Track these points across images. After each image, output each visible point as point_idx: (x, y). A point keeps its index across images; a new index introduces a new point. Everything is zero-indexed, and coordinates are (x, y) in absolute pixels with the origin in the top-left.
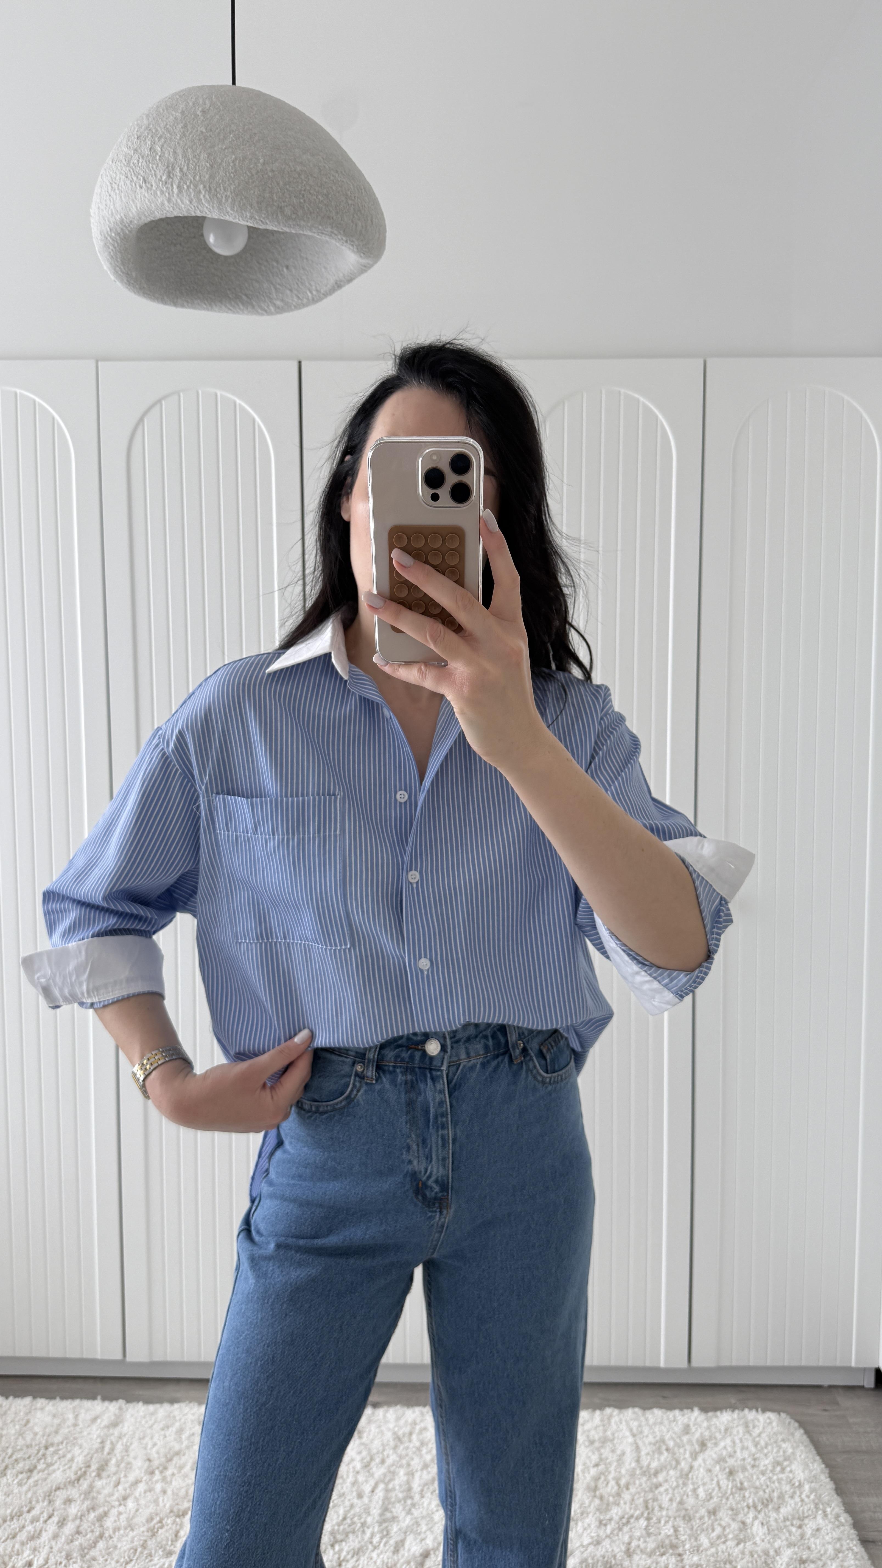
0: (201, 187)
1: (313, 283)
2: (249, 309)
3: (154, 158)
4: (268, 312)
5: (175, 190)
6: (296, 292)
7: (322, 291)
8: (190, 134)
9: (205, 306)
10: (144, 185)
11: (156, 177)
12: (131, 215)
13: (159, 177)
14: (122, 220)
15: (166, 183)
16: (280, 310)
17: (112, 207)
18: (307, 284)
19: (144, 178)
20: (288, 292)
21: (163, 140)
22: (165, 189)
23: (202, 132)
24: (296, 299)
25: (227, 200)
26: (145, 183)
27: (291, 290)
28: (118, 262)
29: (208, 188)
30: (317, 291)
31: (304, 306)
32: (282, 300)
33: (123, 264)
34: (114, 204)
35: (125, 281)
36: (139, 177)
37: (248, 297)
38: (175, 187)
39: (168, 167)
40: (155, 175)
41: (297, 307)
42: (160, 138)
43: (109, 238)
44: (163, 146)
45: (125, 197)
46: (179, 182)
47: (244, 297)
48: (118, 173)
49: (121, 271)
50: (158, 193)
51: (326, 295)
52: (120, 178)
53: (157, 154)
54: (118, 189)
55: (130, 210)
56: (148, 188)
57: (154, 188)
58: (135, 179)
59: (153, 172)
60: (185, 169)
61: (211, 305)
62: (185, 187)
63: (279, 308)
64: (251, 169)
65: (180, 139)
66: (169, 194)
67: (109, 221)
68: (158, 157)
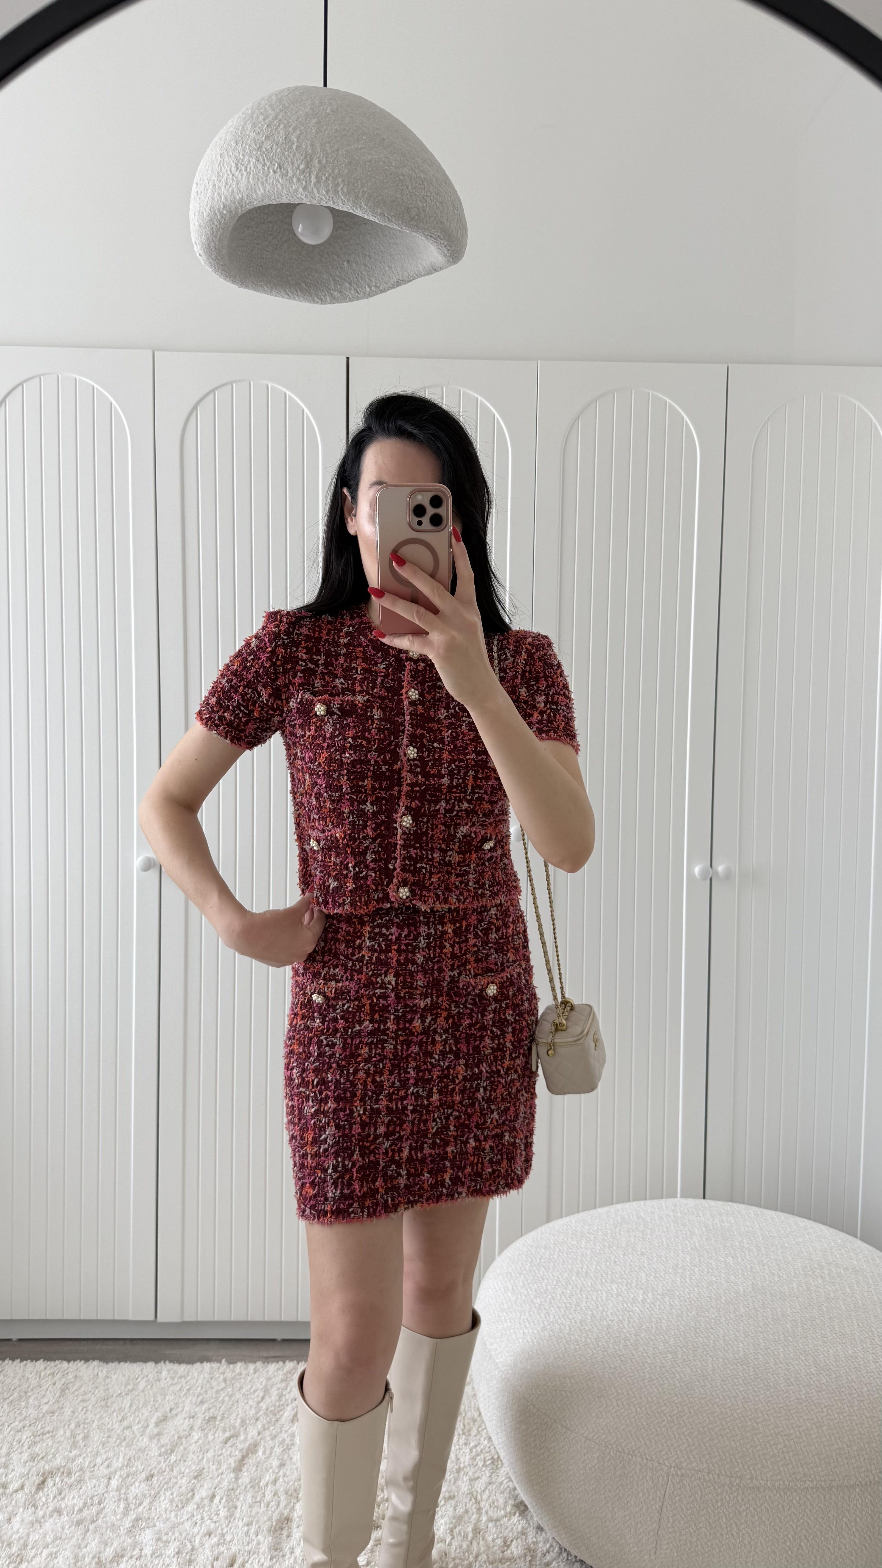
0: (340, 180)
1: (373, 279)
2: (306, 296)
3: (291, 147)
4: (323, 302)
5: (313, 180)
6: (355, 286)
7: (381, 288)
8: (325, 130)
9: (266, 289)
10: (278, 170)
11: (293, 165)
12: (255, 196)
13: (296, 165)
14: (242, 199)
15: (304, 172)
16: (334, 300)
17: (234, 186)
18: (367, 280)
19: (279, 165)
20: (347, 284)
21: (298, 132)
22: (302, 177)
23: (337, 130)
24: (353, 292)
25: (363, 195)
26: (280, 168)
27: (350, 284)
28: (216, 237)
29: (346, 182)
30: (376, 286)
31: (358, 299)
32: (340, 292)
33: (220, 241)
34: (237, 184)
35: (213, 256)
36: (274, 162)
37: (307, 285)
38: (313, 177)
39: (306, 157)
40: (292, 163)
41: (351, 300)
42: (295, 129)
43: (218, 215)
44: (299, 137)
45: (253, 180)
46: (318, 173)
47: (303, 284)
48: (247, 157)
49: (215, 248)
50: (295, 180)
51: (382, 292)
52: (249, 161)
53: (293, 144)
54: (246, 170)
55: (255, 191)
56: (283, 175)
57: (290, 175)
58: (268, 164)
59: (289, 160)
60: (324, 161)
61: (272, 289)
62: (323, 178)
63: (334, 298)
64: (385, 170)
65: (317, 133)
66: (306, 182)
67: (226, 200)
68: (294, 147)
